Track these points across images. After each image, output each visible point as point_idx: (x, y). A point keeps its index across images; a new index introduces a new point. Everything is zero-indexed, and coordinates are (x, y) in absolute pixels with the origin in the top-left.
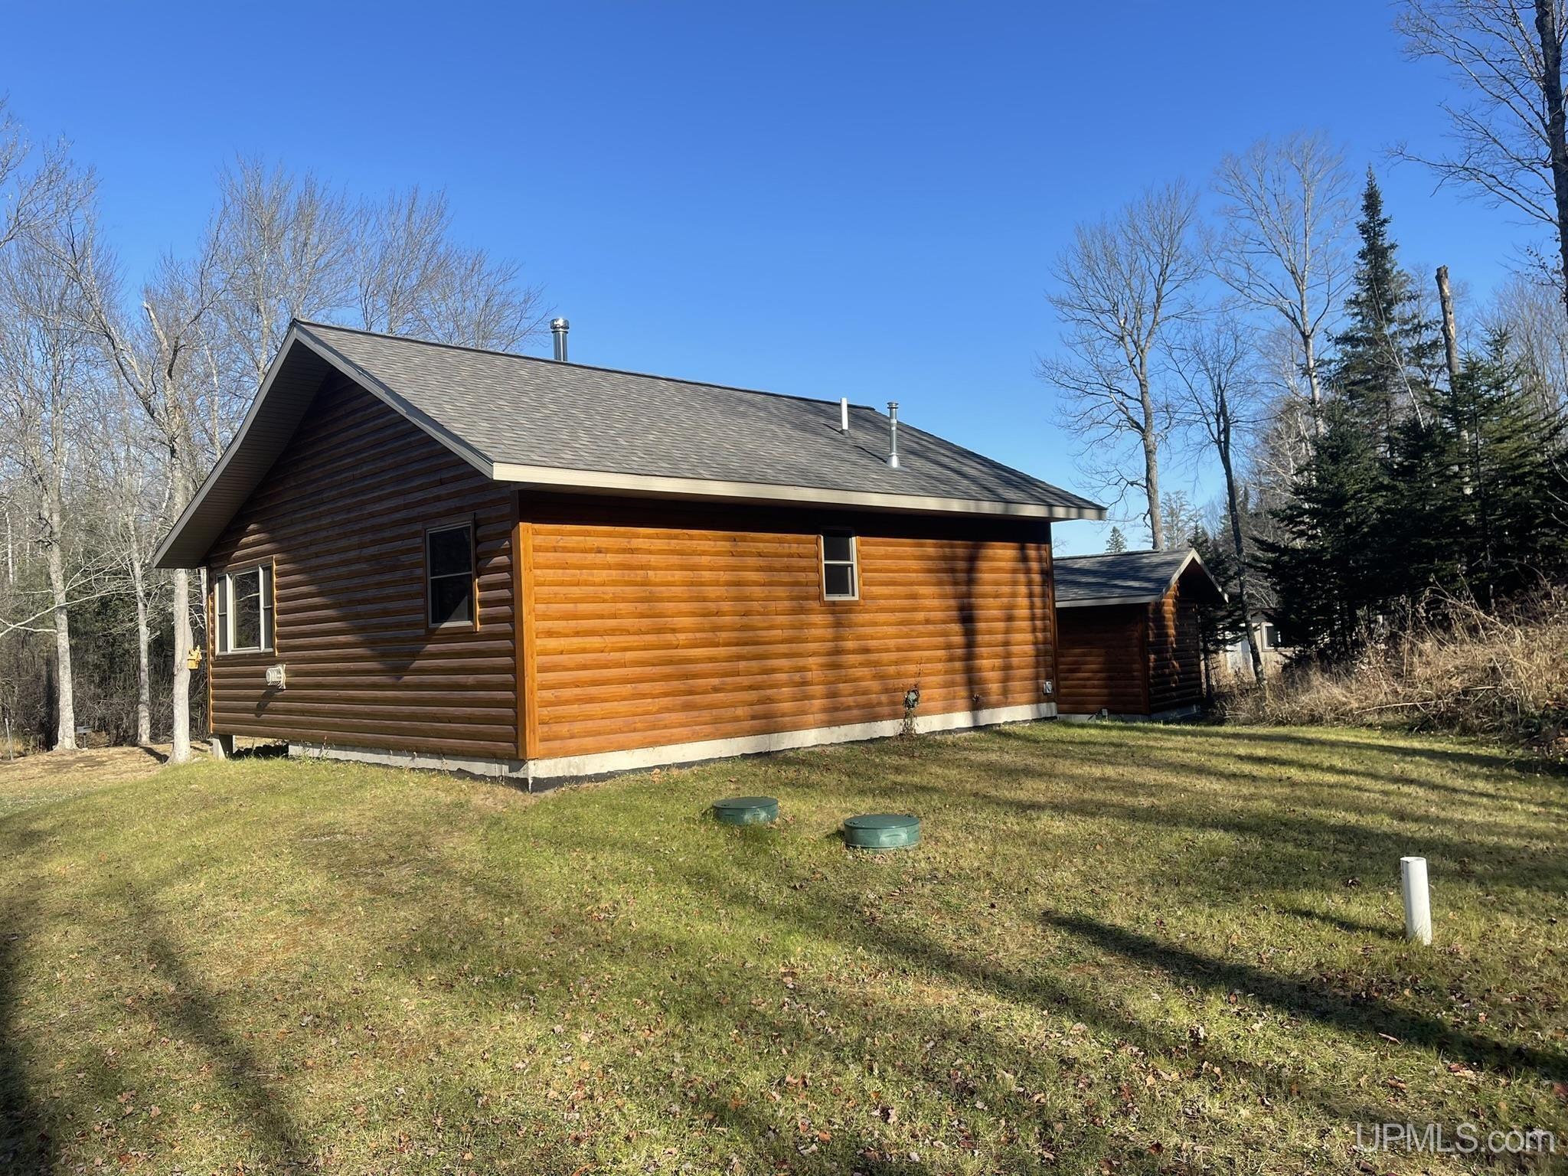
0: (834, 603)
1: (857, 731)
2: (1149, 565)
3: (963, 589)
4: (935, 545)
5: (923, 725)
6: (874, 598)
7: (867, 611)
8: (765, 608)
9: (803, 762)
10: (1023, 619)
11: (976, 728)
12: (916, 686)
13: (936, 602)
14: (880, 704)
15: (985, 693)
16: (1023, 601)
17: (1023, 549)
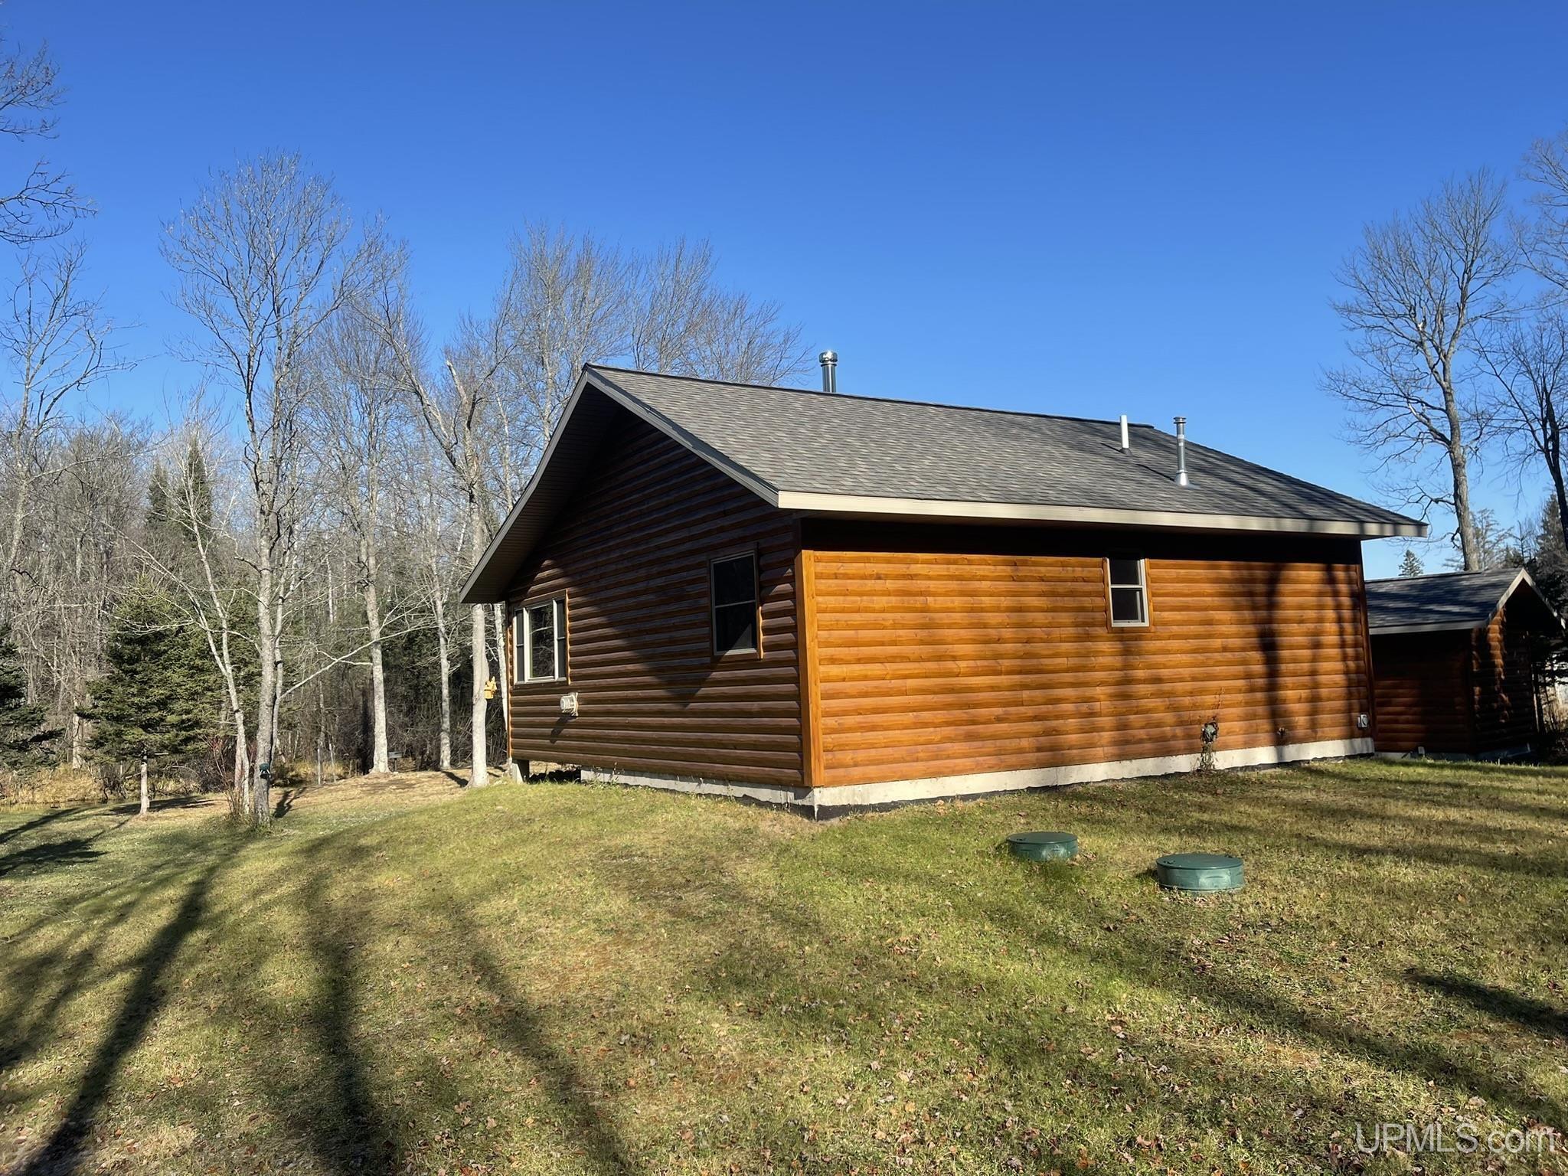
0: (1122, 630)
1: (1150, 766)
2: (1469, 587)
3: (1263, 614)
4: (1231, 568)
5: (1224, 760)
6: (1165, 624)
7: (1159, 638)
8: (1048, 635)
9: (1094, 798)
10: (1333, 646)
11: (1281, 764)
12: (1214, 718)
13: (1234, 629)
14: (1174, 737)
15: (1291, 727)
16: (1331, 627)
17: (1329, 570)
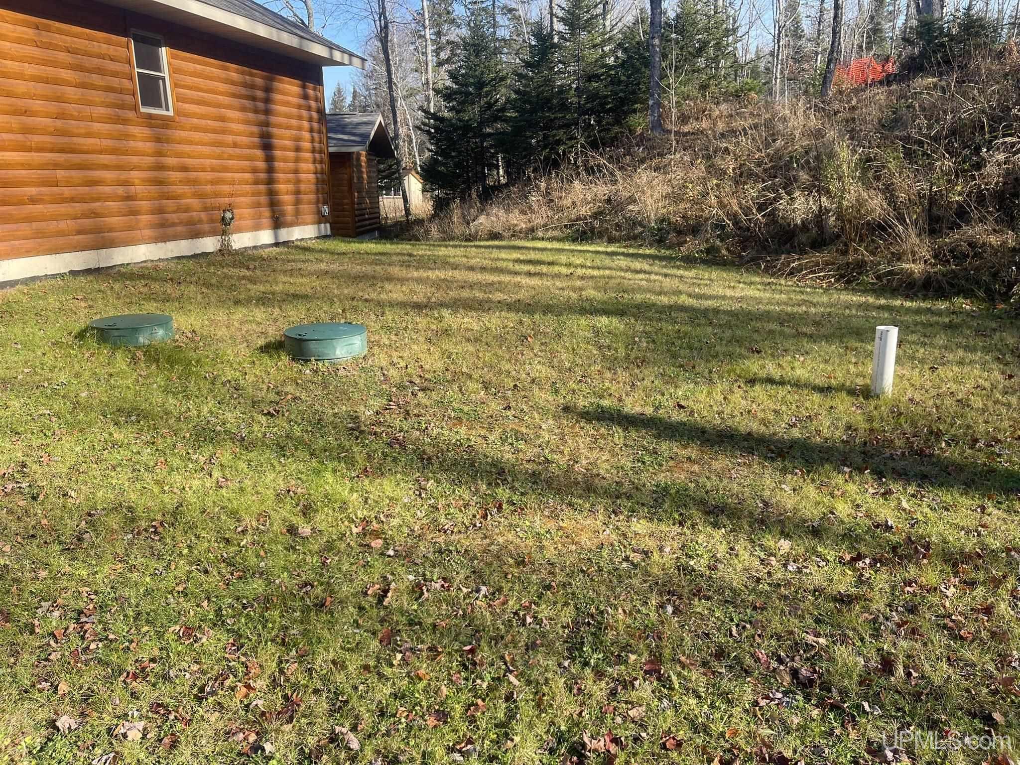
0: (150, 116)
1: (183, 247)
2: (351, 123)
3: (262, 117)
4: (238, 72)
5: (240, 241)
6: (187, 115)
7: (183, 129)
9: (142, 277)
10: (306, 151)
11: (277, 244)
12: (230, 205)
13: (241, 127)
14: (200, 221)
15: (283, 214)
16: (306, 135)
17: (304, 87)
